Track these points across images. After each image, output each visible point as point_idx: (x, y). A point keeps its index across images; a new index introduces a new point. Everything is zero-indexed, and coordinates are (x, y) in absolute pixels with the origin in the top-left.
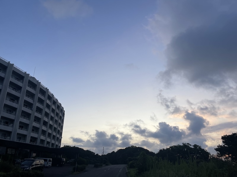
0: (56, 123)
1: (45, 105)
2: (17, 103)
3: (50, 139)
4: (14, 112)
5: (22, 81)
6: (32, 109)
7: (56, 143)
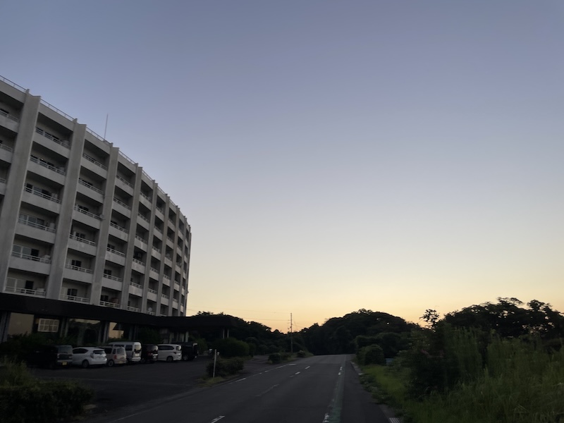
0: (168, 255)
1: (135, 207)
2: (59, 200)
3: (157, 293)
4: (52, 225)
5: (66, 142)
6: (101, 217)
7: (172, 305)
